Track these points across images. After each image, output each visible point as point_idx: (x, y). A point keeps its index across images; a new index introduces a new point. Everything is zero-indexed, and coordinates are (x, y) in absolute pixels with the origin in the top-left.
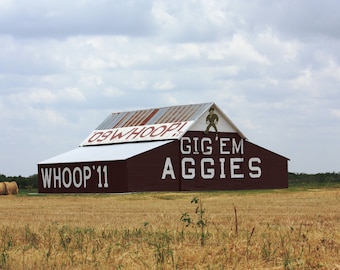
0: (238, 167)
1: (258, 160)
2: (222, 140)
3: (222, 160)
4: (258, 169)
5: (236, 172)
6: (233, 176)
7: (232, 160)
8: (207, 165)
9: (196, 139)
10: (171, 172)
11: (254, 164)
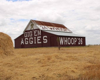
0: (39, 40)
1: (46, 37)
2: (35, 31)
3: (35, 38)
4: (46, 40)
5: (39, 41)
6: (38, 43)
7: (38, 37)
8: (31, 40)
9: (28, 32)
10: (23, 42)
11: (45, 38)
